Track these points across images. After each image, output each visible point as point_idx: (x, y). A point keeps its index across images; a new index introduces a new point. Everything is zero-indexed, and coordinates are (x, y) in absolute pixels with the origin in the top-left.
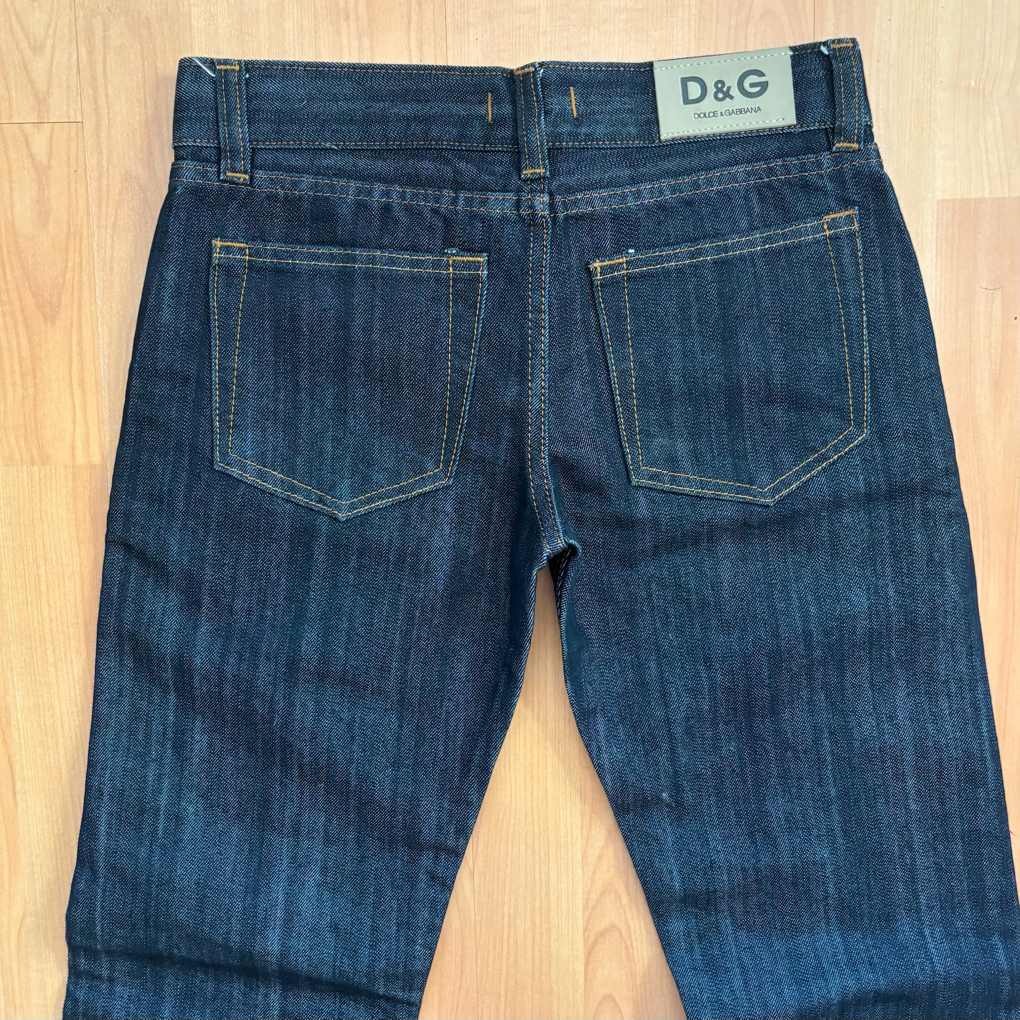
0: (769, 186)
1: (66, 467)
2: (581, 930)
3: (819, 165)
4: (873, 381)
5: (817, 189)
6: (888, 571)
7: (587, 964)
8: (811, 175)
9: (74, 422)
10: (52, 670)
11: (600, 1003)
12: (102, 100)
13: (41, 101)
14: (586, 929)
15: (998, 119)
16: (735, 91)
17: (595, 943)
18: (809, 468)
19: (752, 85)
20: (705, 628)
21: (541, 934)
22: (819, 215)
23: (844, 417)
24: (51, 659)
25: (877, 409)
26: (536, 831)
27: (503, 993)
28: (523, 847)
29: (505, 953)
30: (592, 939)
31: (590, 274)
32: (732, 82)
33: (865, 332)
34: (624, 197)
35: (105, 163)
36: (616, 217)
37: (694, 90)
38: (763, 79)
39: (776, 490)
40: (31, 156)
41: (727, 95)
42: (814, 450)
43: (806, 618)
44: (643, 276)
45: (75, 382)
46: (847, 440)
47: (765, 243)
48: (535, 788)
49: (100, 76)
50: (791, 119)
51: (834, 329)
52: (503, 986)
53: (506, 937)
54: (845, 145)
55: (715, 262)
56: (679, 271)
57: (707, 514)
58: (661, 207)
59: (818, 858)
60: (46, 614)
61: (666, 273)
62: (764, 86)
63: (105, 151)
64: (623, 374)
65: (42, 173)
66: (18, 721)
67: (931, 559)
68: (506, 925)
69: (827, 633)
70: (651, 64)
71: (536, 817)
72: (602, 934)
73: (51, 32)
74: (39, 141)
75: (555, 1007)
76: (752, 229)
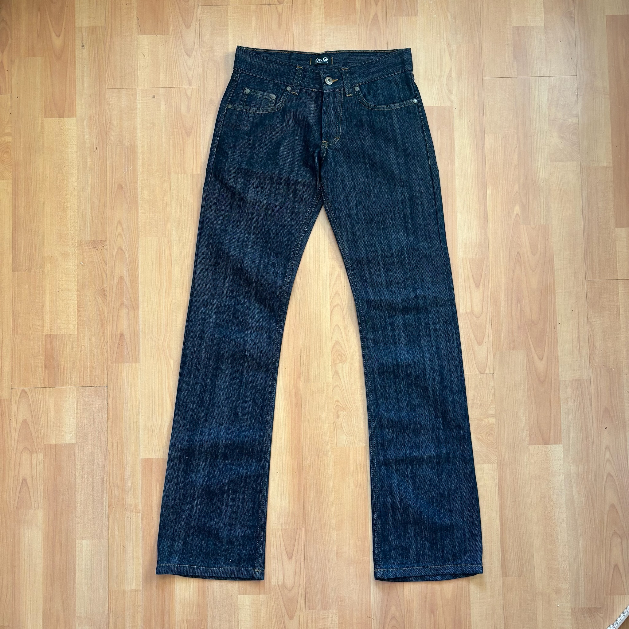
1: (191, 175)
2: (329, 305)
7: (331, 315)
9: (193, 163)
10: (184, 230)
11: (335, 327)
12: (205, 81)
13: (190, 82)
14: (330, 305)
15: (436, 87)
17: (333, 309)
21: (318, 306)
24: (184, 227)
26: (317, 276)
27: (307, 324)
28: (313, 281)
29: (308, 312)
30: (332, 308)
35: (205, 97)
40: (187, 95)
45: (194, 152)
49: (205, 76)
60: (183, 214)
63: (205, 94)
65: (189, 99)
66: (174, 244)
71: (317, 273)
72: (335, 306)
73: (193, 65)
74: (189, 92)
75: (322, 328)
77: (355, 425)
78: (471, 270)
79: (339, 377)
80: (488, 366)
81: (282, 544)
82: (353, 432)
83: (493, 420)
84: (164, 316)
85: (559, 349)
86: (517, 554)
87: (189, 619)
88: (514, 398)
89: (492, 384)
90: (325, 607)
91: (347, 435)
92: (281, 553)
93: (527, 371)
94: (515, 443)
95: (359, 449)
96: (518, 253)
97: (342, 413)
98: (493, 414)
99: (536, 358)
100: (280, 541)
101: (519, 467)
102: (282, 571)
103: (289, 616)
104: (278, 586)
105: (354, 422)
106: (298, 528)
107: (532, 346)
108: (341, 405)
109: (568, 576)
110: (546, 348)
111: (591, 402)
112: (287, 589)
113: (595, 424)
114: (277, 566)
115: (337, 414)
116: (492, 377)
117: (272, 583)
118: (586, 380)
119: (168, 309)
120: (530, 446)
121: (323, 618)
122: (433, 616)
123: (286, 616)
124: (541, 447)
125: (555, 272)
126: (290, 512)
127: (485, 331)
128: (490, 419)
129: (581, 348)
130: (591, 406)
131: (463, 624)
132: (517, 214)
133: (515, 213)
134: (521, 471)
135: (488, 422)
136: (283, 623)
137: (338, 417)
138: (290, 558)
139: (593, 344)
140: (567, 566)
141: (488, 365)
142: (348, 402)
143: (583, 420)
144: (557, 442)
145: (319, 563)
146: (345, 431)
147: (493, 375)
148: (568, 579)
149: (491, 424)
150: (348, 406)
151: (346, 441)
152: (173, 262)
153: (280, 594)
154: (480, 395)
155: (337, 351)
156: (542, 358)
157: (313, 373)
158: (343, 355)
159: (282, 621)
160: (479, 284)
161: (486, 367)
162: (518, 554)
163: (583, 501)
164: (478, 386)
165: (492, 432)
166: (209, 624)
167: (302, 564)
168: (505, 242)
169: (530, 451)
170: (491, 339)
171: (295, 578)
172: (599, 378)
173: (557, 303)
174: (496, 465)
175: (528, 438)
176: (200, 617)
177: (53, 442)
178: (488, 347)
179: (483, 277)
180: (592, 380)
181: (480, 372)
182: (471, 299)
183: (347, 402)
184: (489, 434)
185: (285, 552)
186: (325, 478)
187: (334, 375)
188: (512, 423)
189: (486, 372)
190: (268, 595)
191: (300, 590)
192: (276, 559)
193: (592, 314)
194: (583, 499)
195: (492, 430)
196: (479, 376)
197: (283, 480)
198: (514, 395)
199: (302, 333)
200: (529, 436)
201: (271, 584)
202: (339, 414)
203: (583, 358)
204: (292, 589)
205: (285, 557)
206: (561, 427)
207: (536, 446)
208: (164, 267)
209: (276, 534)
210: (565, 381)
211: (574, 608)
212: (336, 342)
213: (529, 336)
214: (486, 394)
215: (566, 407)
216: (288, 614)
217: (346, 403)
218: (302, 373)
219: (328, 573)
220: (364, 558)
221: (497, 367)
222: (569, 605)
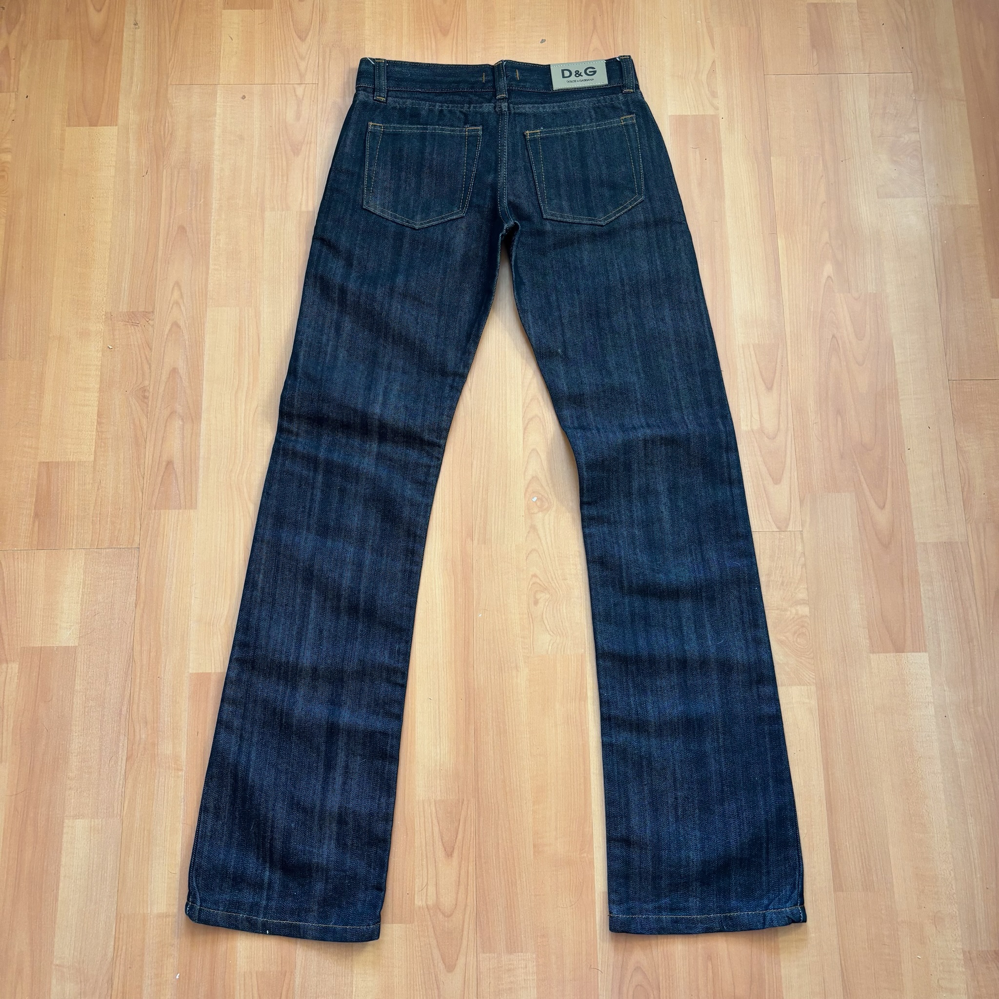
0: (598, 107)
1: (297, 212)
2: (521, 417)
3: (618, 99)
4: (645, 179)
5: (619, 108)
6: (656, 254)
7: (524, 434)
8: (616, 103)
9: (302, 194)
10: (282, 296)
11: (531, 453)
12: (327, 76)
13: (302, 76)
14: (523, 417)
15: (691, 87)
16: (583, 74)
17: (527, 424)
18: (620, 211)
19: (590, 72)
20: (577, 279)
21: (502, 419)
22: (619, 117)
23: (633, 192)
24: (282, 291)
25: (647, 189)
26: (501, 371)
27: (484, 447)
28: (494, 378)
29: (485, 428)
30: (526, 422)
31: (525, 136)
32: (582, 71)
33: (641, 160)
34: (538, 108)
35: (325, 98)
36: (535, 115)
37: (567, 74)
38: (594, 70)
39: (605, 219)
40: (296, 96)
41: (580, 75)
42: (621, 205)
43: (621, 272)
44: (547, 138)
45: (304, 179)
46: (635, 200)
47: (597, 127)
48: (500, 351)
49: (327, 67)
50: (606, 82)
51: (627, 158)
52: (484, 444)
53: (486, 420)
54: (628, 90)
55: (577, 133)
56: (562, 136)
57: (576, 229)
58: (554, 113)
59: (632, 380)
60: (281, 272)
61: (556, 137)
62: (595, 72)
63: (326, 94)
64: (539, 174)
65: (299, 102)
66: (264, 318)
67: (675, 249)
68: (486, 414)
69: (630, 279)
70: (549, 65)
71: (500, 365)
72: (531, 419)
73: (308, 53)
74: (300, 90)
75: (509, 455)
76: (591, 122)
77: (565, 617)
78: (758, 363)
79: (538, 535)
80: (791, 519)
81: (436, 829)
82: (562, 628)
83: (805, 610)
84: (242, 432)
85: (911, 490)
86: (858, 849)
87: (260, 970)
88: (840, 573)
89: (800, 548)
90: (512, 948)
91: (551, 633)
92: (433, 846)
93: (859, 527)
94: (845, 649)
95: (572, 657)
96: (834, 336)
97: (543, 597)
98: (804, 600)
99: (872, 504)
100: (432, 823)
101: (854, 693)
102: (435, 879)
103: (445, 964)
104: (427, 907)
105: (565, 611)
106: (465, 799)
107: (865, 486)
108: (541, 583)
109: (954, 891)
110: (889, 490)
111: (972, 580)
112: (443, 914)
113: (981, 618)
114: (425, 869)
115: (535, 597)
116: (800, 536)
117: (416, 902)
118: (961, 543)
119: (251, 420)
120: (871, 655)
121: (509, 970)
122: (710, 966)
123: (441, 965)
124: (891, 656)
125: (897, 367)
126: (451, 769)
127: (785, 461)
128: (799, 607)
129: (948, 490)
130: (973, 586)
131: (767, 982)
132: (829, 277)
133: (825, 274)
134: (858, 699)
135: (797, 614)
136: (434, 978)
137: (536, 603)
138: (449, 854)
139: (969, 483)
140: (950, 872)
141: (792, 516)
142: (554, 577)
143: (961, 611)
144: (918, 648)
145: (501, 864)
146: (548, 627)
147: (801, 532)
148: (955, 896)
149: (802, 617)
150: (553, 585)
151: (551, 645)
152: (261, 346)
153: (429, 923)
154: (781, 567)
155: (534, 492)
156: (884, 506)
157: (493, 528)
158: (544, 499)
159: (434, 976)
160: (772, 385)
161: (789, 520)
162: (860, 850)
163: (971, 753)
164: (777, 552)
165: (804, 630)
166: (298, 980)
167: (471, 868)
168: (812, 319)
169: (872, 663)
170: (796, 473)
171: (457, 893)
172: (982, 540)
173: (902, 417)
174: (813, 688)
175: (868, 641)
176: (282, 967)
177: (38, 644)
178: (790, 488)
179: (778, 374)
180: (971, 543)
181: (778, 528)
182: (759, 409)
183: (552, 578)
184: (800, 634)
185: (440, 843)
186: (513, 710)
187: (529, 532)
188: (838, 613)
189: (790, 528)
190: (408, 926)
191: (467, 916)
192: (425, 857)
193: (962, 433)
194: (971, 749)
195: (803, 626)
196: (778, 536)
197: (439, 712)
198: (839, 568)
199: (475, 462)
200: (868, 637)
201: (414, 903)
202: (538, 596)
203: (953, 506)
204: (451, 915)
205: (440, 853)
206: (923, 622)
207: (882, 655)
208: (247, 354)
209: (424, 811)
210: (925, 544)
211: (969, 952)
212: (533, 477)
213: (859, 468)
214: (792, 566)
215: (930, 588)
216: (443, 960)
217: (550, 580)
218: (474, 529)
219: (518, 882)
220: (582, 855)
221: (808, 520)
222: (959, 946)
